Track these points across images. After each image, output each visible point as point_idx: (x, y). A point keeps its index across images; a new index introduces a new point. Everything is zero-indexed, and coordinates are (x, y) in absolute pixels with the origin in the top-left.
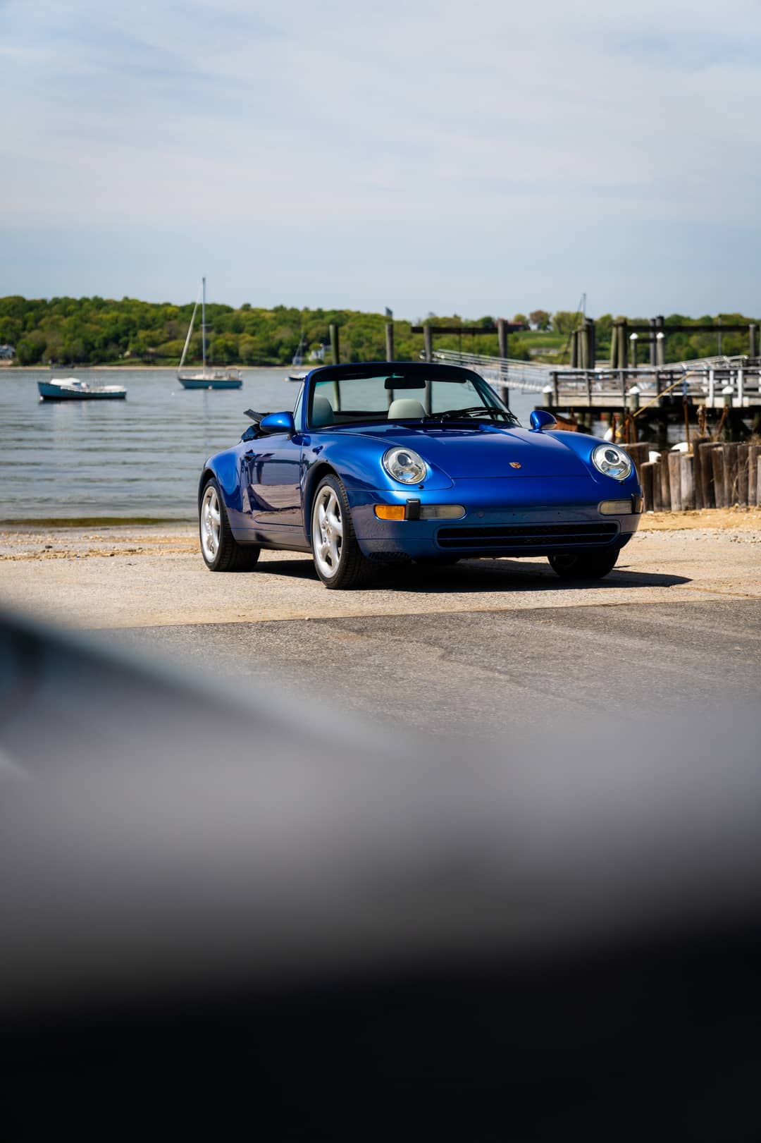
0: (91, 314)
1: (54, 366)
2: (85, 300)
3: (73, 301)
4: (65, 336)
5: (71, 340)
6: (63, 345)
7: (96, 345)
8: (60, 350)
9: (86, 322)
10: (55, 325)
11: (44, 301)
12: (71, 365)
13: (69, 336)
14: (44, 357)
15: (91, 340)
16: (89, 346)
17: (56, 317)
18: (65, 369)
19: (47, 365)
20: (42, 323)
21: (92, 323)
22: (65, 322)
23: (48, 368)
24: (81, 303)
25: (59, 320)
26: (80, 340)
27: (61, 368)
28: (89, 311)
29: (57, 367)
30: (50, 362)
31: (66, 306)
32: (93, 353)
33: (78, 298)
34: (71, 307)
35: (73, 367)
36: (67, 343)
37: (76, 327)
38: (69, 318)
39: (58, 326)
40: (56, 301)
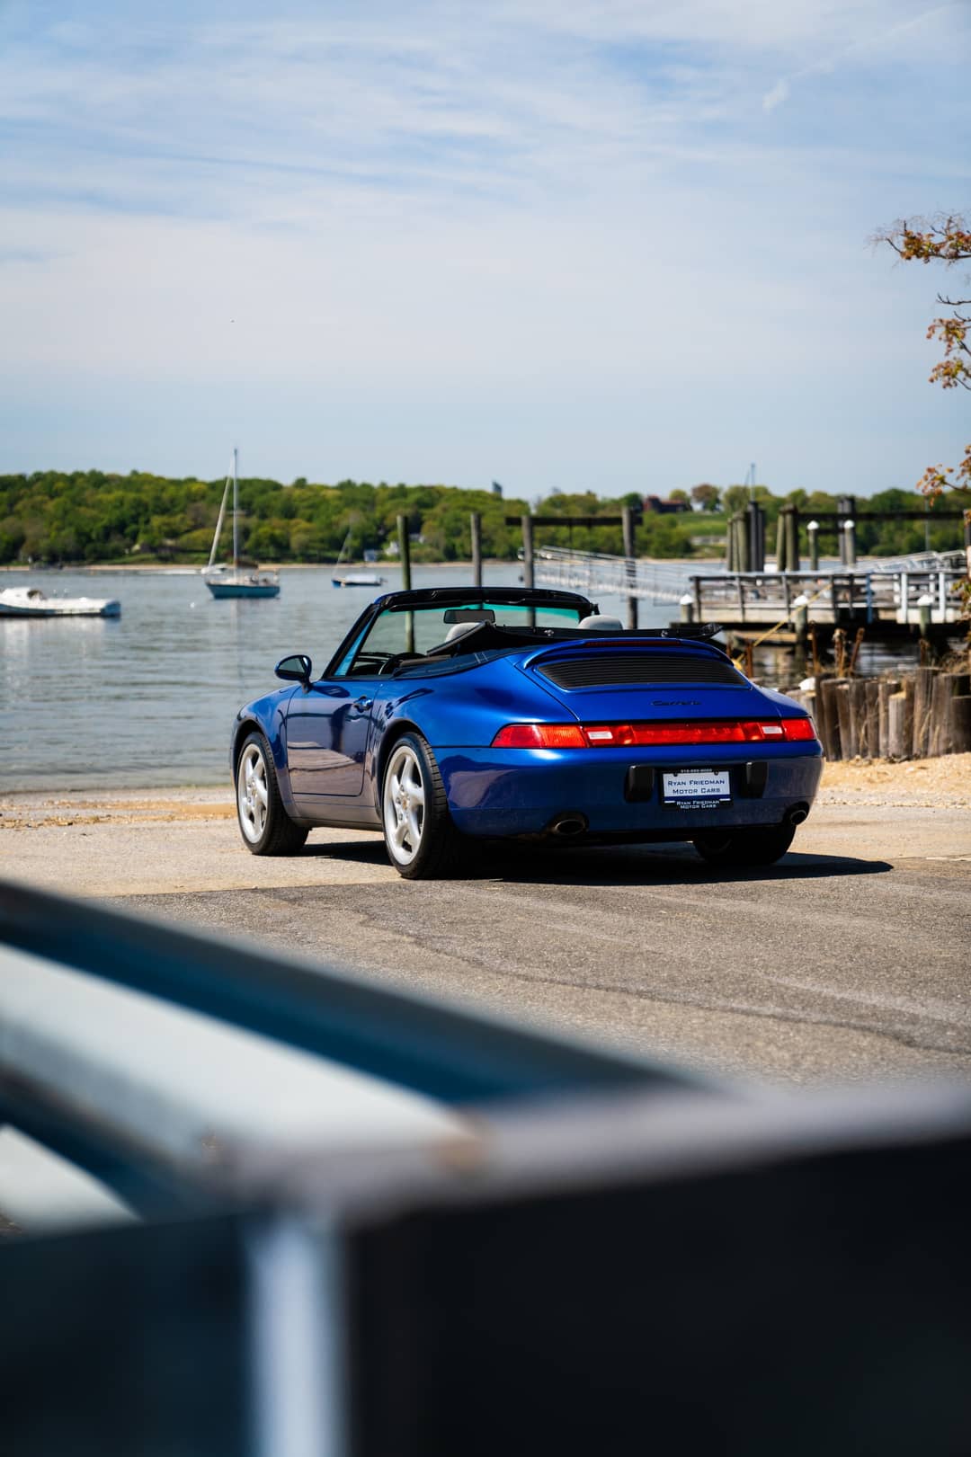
0: (87, 494)
1: (36, 564)
2: (78, 475)
3: (63, 477)
4: (51, 524)
5: (59, 529)
6: (48, 536)
7: (94, 536)
8: (44, 544)
9: (80, 505)
10: (37, 509)
11: (21, 477)
12: (59, 565)
13: (56, 524)
14: (22, 553)
15: (87, 529)
16: (84, 537)
17: (38, 498)
18: (52, 570)
19: (26, 563)
20: (19, 506)
21: (87, 506)
22: (51, 506)
23: (27, 568)
24: (73, 479)
25: (43, 502)
26: (72, 530)
27: (45, 568)
28: (83, 489)
29: (40, 568)
30: (30, 560)
31: (52, 483)
32: (89, 547)
33: (69, 471)
34: (60, 485)
35: (61, 567)
36: (53, 534)
37: (66, 512)
38: (57, 500)
39: (42, 511)
40: (39, 477)
